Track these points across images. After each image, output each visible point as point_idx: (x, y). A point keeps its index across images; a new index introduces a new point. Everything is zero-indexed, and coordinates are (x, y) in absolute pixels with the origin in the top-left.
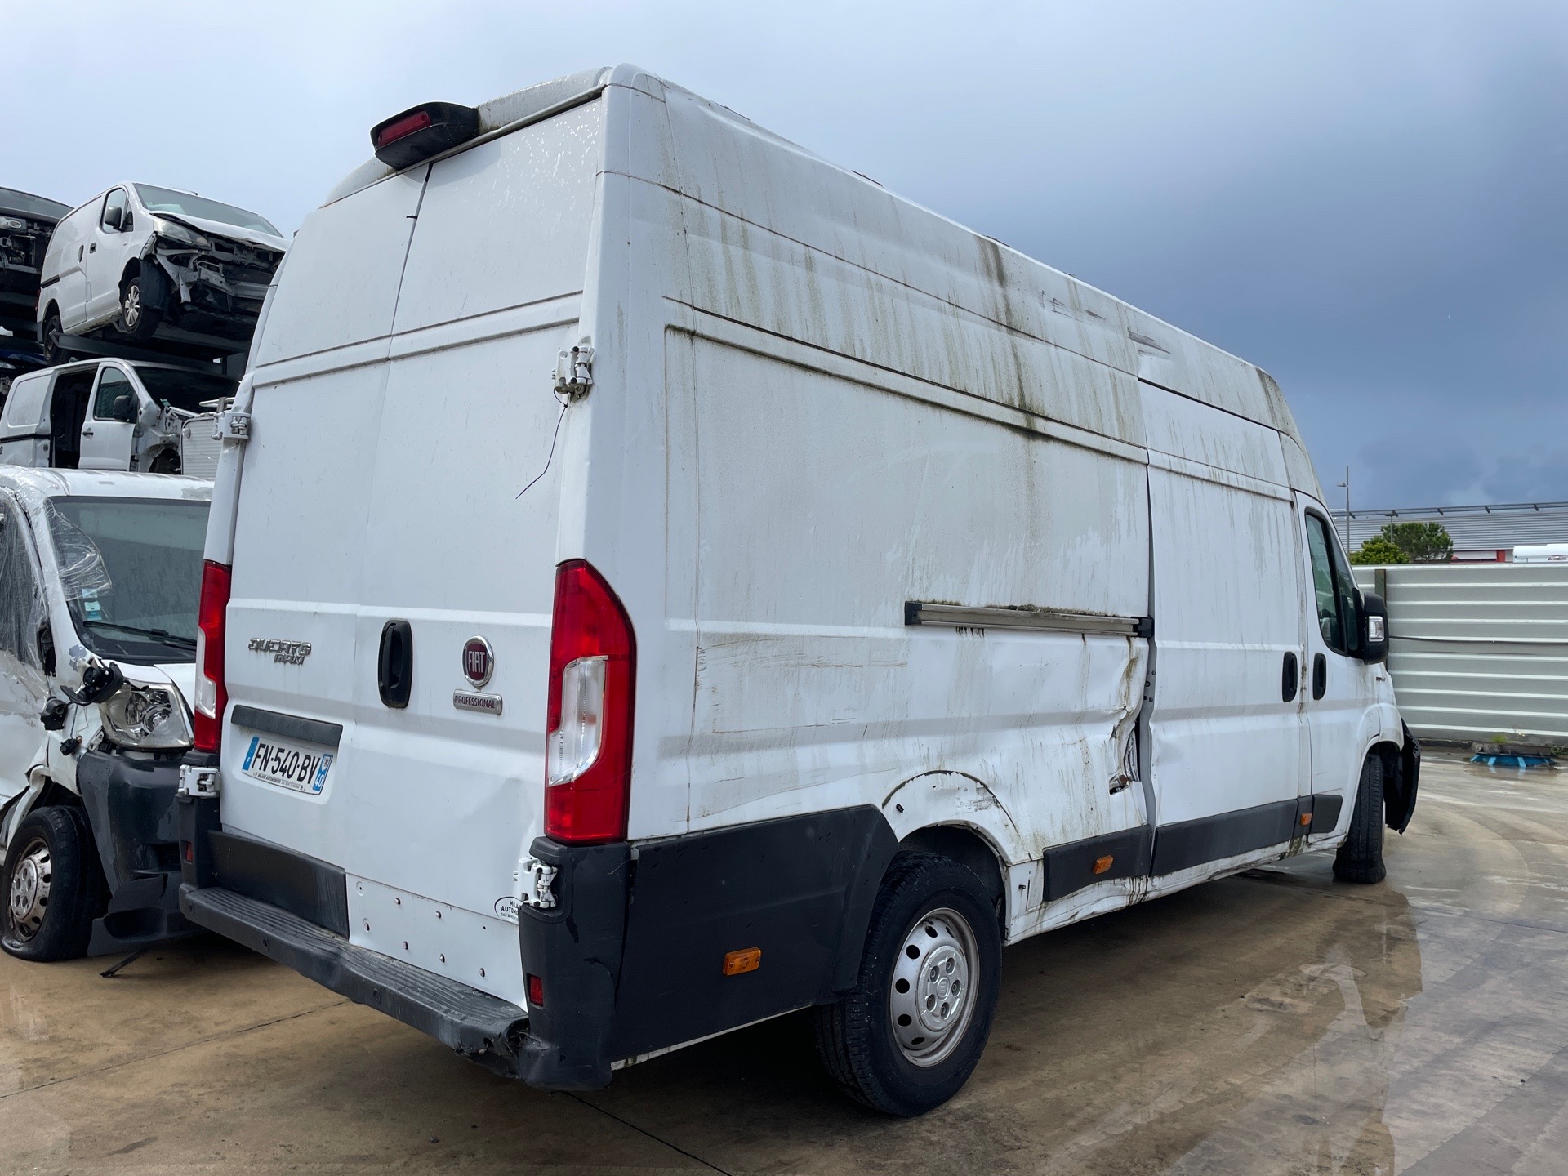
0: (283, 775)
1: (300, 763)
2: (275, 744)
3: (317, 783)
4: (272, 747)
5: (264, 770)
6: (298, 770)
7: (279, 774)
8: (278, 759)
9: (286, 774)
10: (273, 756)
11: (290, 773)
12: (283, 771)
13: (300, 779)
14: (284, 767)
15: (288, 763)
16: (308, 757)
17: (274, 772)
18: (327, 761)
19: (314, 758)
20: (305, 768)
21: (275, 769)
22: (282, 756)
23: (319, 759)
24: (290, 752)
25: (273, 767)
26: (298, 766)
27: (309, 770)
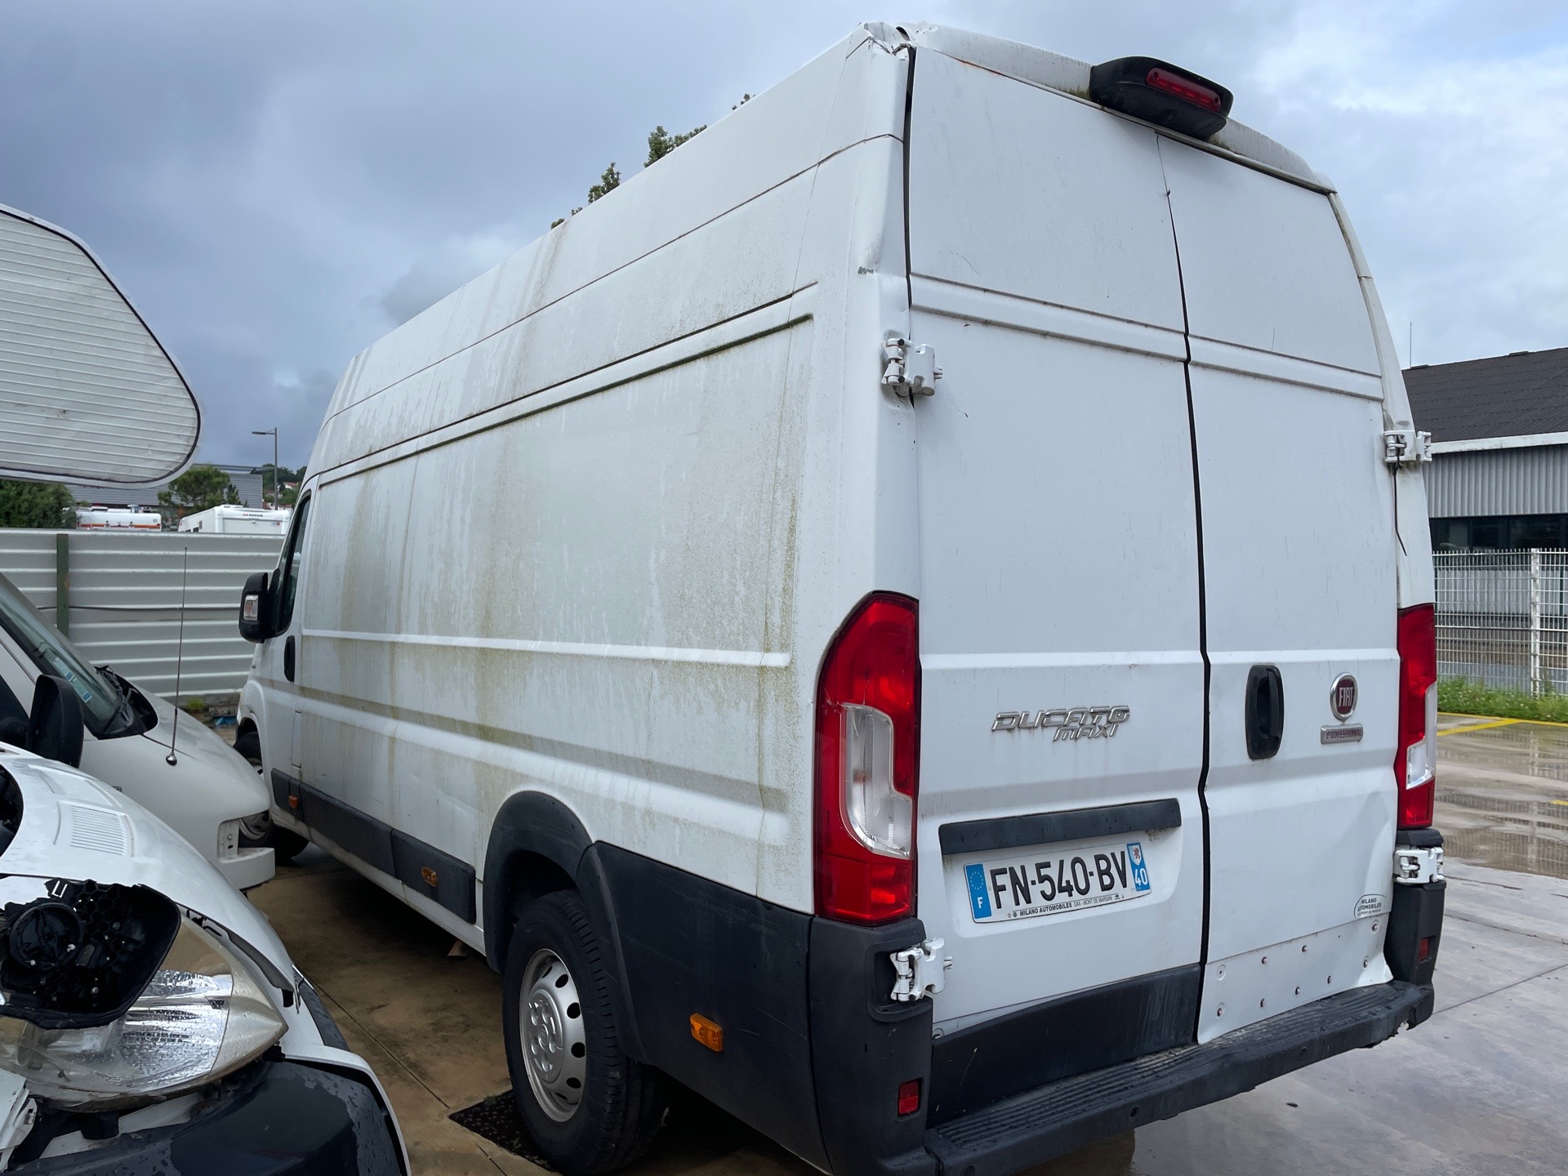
0: (1071, 895)
1: (1091, 866)
2: (1026, 861)
3: (1139, 882)
4: (1023, 868)
5: (1028, 901)
6: (1094, 881)
7: (1060, 898)
8: (1042, 879)
9: (1075, 892)
10: (1032, 875)
11: (1082, 886)
12: (1068, 889)
13: (1105, 888)
14: (1064, 884)
15: (1068, 876)
16: (1098, 858)
17: (1049, 898)
18: (1136, 851)
19: (1113, 855)
20: (1107, 872)
21: (1048, 892)
22: (1053, 872)
23: (1123, 854)
24: (1062, 863)
25: (1043, 893)
26: (1091, 874)
27: (1113, 871)
